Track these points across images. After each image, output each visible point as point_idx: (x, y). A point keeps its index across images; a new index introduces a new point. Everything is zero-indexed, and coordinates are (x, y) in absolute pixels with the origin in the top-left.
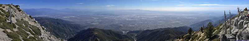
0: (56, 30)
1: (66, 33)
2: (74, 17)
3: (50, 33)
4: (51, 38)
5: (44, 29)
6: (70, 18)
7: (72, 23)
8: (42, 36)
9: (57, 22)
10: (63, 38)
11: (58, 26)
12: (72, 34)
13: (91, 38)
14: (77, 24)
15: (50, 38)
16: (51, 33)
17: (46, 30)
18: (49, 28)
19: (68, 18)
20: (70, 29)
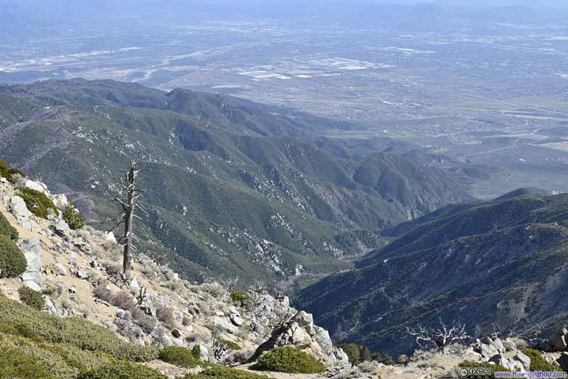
0: (175, 206)
1: (274, 234)
2: (353, 66)
3: (110, 237)
4: (134, 284)
5: (47, 203)
6: (319, 83)
7: (334, 135)
8: (31, 280)
9: (182, 127)
10: (249, 280)
11: (196, 165)
12: (339, 240)
13: (529, 290)
14: (392, 145)
15: (114, 289)
16: (121, 239)
17: (67, 216)
18: (98, 193)
19: (295, 81)
20: (319, 190)
